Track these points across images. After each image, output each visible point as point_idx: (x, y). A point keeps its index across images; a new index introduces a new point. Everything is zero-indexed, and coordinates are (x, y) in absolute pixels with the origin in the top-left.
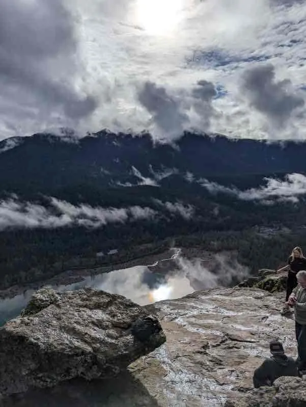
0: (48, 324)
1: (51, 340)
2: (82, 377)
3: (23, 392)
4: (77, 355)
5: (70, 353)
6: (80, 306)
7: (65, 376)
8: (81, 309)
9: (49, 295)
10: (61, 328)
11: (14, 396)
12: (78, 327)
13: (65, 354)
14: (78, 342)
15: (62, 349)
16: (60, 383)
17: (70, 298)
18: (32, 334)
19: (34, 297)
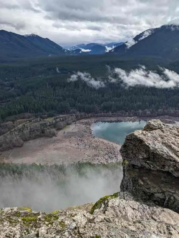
0: (156, 139)
1: (156, 147)
2: (171, 173)
3: (138, 166)
4: (171, 160)
5: (166, 158)
6: (177, 135)
7: (162, 168)
8: (177, 137)
9: (158, 124)
10: (163, 143)
11: (134, 166)
12: (173, 146)
13: (164, 157)
14: (172, 154)
15: (162, 154)
16: (158, 170)
17: (170, 129)
18: (147, 141)
19: (149, 122)
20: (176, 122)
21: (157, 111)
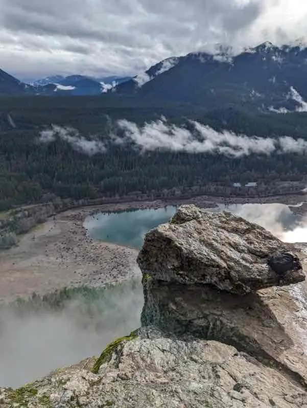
0: (190, 235)
1: (192, 248)
2: (214, 286)
3: (167, 281)
4: (213, 266)
5: (207, 263)
6: (219, 227)
7: (201, 279)
8: (219, 229)
9: (192, 211)
10: (201, 241)
11: (160, 281)
12: (215, 243)
13: (202, 263)
14: (215, 256)
15: (200, 258)
16: (196, 284)
17: (210, 218)
18: (177, 239)
19: (180, 210)
20: (218, 205)
21: (190, 189)
